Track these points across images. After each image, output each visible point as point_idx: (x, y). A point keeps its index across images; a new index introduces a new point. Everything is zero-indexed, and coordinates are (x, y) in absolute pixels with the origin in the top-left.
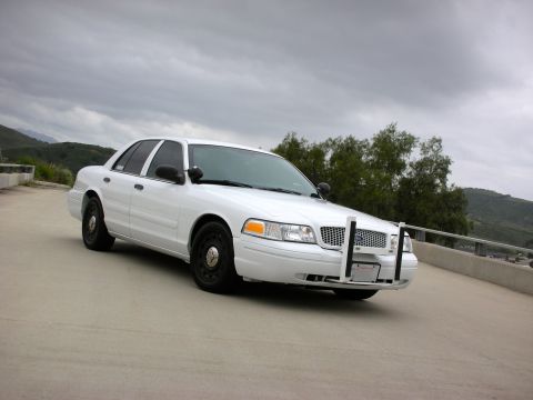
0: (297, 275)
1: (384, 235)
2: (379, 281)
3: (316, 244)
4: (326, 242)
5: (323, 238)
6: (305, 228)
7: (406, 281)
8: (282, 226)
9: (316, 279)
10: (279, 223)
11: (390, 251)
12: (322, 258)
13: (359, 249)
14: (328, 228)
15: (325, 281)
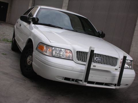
0: (58, 76)
1: (117, 59)
3: (73, 60)
4: (79, 60)
5: (77, 58)
6: (69, 51)
7: (127, 85)
8: (53, 48)
9: (71, 80)
10: (52, 47)
11: (116, 69)
12: (73, 69)
13: (95, 66)
14: (81, 52)
15: (76, 81)
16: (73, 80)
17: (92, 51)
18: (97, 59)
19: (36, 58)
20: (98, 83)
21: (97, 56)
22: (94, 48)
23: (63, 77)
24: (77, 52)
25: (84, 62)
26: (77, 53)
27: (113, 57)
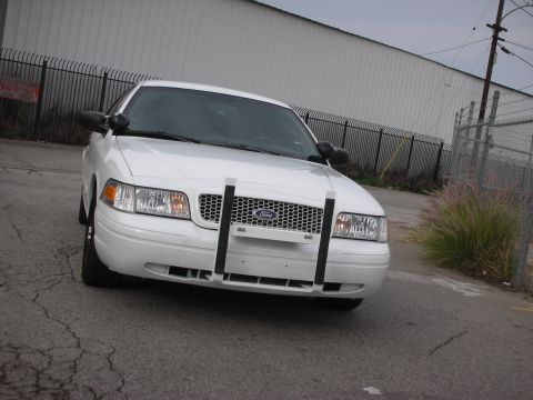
3: (190, 220)
4: (207, 219)
5: (202, 212)
7: (362, 286)
8: (138, 191)
9: (189, 273)
10: (136, 187)
11: (307, 238)
12: (186, 241)
13: (243, 230)
14: (214, 197)
15: (201, 277)
16: (194, 272)
17: (230, 190)
20: (265, 280)
21: (260, 206)
22: (234, 180)
23: (166, 266)
24: (203, 196)
26: (202, 200)
27: (310, 208)
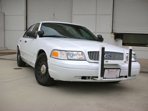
0: (75, 77)
1: (122, 54)
2: (120, 77)
3: (86, 60)
4: (91, 59)
5: (89, 57)
6: (81, 53)
7: (135, 76)
8: (67, 52)
9: (87, 78)
11: (125, 62)
12: (88, 67)
13: (107, 62)
14: (92, 52)
15: (91, 79)
16: (89, 78)
18: (106, 56)
19: (52, 64)
21: (106, 54)
23: (80, 76)
24: (88, 52)
25: (96, 60)
26: (89, 54)
